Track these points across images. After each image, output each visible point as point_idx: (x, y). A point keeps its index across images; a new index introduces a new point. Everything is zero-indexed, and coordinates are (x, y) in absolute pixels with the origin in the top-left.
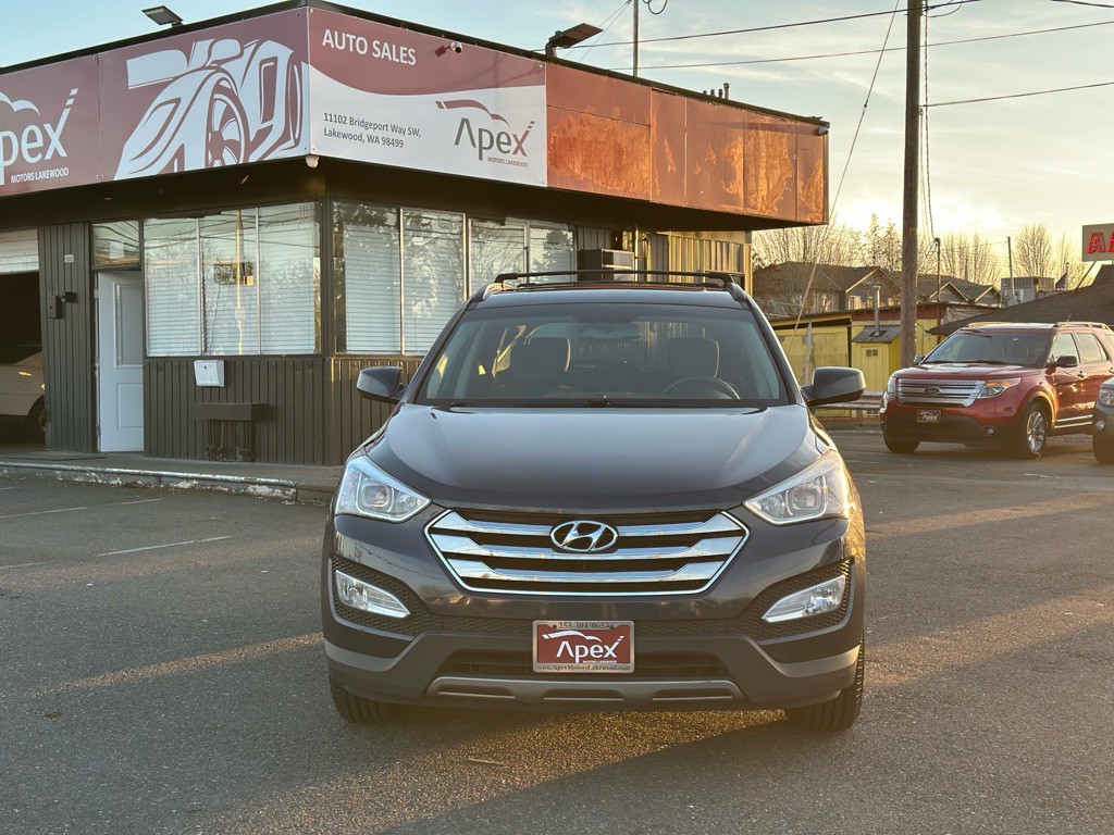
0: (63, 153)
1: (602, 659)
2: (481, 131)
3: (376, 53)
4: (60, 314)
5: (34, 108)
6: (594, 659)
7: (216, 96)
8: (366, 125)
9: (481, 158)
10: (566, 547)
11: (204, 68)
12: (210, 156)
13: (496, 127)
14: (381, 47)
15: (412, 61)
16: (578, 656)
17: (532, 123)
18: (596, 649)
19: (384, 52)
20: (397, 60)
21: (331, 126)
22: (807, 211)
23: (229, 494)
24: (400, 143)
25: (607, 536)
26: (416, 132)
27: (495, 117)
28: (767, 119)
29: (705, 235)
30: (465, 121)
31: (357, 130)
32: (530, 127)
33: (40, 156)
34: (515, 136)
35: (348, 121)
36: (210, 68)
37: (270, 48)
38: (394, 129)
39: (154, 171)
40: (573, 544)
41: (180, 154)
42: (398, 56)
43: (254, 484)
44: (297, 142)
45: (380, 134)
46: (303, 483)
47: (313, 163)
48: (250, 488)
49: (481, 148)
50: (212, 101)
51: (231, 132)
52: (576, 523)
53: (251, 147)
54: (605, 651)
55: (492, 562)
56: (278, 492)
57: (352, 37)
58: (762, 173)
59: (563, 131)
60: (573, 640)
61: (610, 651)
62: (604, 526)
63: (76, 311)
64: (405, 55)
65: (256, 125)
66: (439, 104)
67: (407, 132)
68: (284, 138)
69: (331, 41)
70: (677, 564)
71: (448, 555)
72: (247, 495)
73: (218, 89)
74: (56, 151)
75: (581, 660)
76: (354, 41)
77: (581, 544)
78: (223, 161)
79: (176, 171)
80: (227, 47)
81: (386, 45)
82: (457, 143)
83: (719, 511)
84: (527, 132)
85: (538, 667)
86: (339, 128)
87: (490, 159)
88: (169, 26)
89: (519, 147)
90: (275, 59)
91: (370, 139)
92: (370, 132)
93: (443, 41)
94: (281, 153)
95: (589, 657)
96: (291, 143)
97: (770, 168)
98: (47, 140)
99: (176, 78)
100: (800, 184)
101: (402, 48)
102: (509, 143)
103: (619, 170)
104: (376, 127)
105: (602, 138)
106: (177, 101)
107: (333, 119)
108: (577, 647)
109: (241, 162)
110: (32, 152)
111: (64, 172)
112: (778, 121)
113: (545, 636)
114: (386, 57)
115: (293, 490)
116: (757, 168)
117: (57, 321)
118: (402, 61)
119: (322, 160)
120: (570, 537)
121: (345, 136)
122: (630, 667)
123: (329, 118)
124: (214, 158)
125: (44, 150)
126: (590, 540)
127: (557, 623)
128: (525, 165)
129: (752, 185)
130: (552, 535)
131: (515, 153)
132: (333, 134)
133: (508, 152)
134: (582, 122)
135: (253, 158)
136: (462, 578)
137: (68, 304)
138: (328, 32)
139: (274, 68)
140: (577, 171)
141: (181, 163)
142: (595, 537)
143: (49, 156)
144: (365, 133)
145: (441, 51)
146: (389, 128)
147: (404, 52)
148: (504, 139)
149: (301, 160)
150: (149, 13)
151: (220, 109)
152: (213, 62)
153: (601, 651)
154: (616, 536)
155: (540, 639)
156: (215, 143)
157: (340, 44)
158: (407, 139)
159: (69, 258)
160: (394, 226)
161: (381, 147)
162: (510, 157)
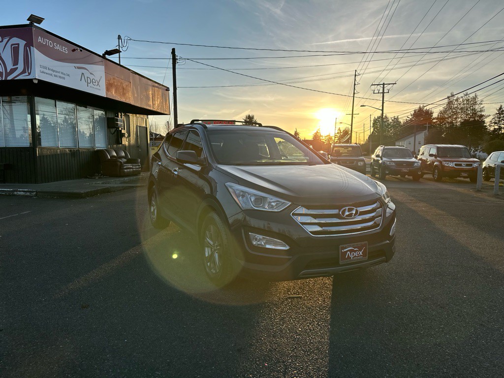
1: (359, 256)
2: (87, 77)
3: (56, 47)
6: (357, 257)
8: (53, 71)
9: (88, 86)
10: (345, 217)
13: (92, 77)
15: (67, 52)
16: (352, 256)
18: (357, 253)
19: (58, 47)
20: (62, 51)
21: (42, 70)
22: (166, 111)
23: (6, 195)
24: (64, 78)
26: (69, 75)
27: (91, 74)
28: (156, 85)
29: (138, 115)
30: (83, 74)
31: (50, 72)
32: (101, 78)
34: (97, 81)
35: (47, 69)
37: (15, 40)
38: (62, 73)
40: (347, 216)
42: (62, 49)
43: (17, 191)
44: (29, 74)
45: (58, 74)
46: (39, 190)
47: (36, 82)
48: (15, 193)
49: (88, 83)
52: (347, 208)
53: (8, 74)
55: (320, 225)
56: (28, 194)
57: (48, 41)
58: (156, 99)
59: (109, 81)
60: (351, 251)
61: (361, 253)
62: (355, 208)
64: (65, 50)
65: (10, 66)
66: (75, 67)
67: (66, 75)
68: (23, 72)
69: (41, 41)
71: (303, 224)
72: (15, 195)
75: (353, 258)
76: (48, 42)
77: (350, 215)
81: (58, 45)
82: (81, 80)
84: (100, 80)
85: (341, 262)
86: (44, 70)
87: (90, 87)
89: (98, 84)
90: (18, 44)
91: (55, 76)
92: (55, 73)
93: (76, 47)
94: (21, 77)
95: (355, 256)
96: (27, 74)
97: (158, 98)
100: (164, 104)
101: (63, 47)
102: (95, 82)
103: (124, 94)
104: (56, 72)
105: (119, 84)
107: (43, 67)
112: (158, 86)
113: (343, 251)
114: (59, 49)
115: (35, 193)
116: (155, 98)
119: (39, 81)
120: (346, 213)
121: (47, 74)
122: (367, 257)
123: (41, 67)
126: (352, 214)
127: (346, 245)
128: (100, 89)
129: (154, 102)
130: (340, 213)
131: (97, 86)
132: (43, 72)
133: (95, 85)
134: (114, 79)
136: (310, 232)
138: (40, 37)
139: (18, 47)
140: (113, 93)
142: (353, 212)
144: (53, 73)
145: (74, 50)
148: (94, 81)
149: (31, 80)
153: (359, 253)
154: (359, 211)
155: (341, 252)
157: (44, 42)
158: (66, 77)
160: (54, 106)
161: (58, 78)
162: (95, 87)
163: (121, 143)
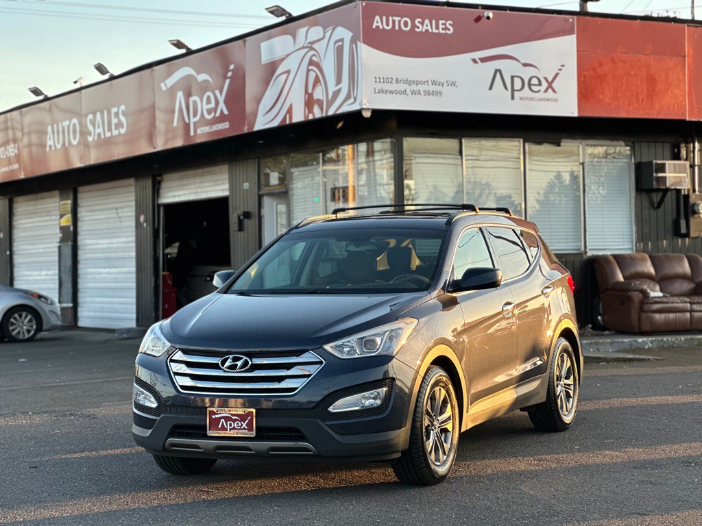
0: (226, 112)
1: (241, 429)
2: (512, 78)
3: (418, 28)
4: (241, 228)
5: (209, 79)
6: (236, 429)
7: (311, 67)
8: (409, 83)
9: (513, 98)
10: (225, 369)
11: (303, 48)
12: (307, 111)
13: (527, 73)
14: (422, 23)
15: (449, 30)
16: (229, 428)
17: (563, 66)
18: (238, 424)
19: (425, 26)
20: (437, 31)
21: (380, 86)
24: (439, 93)
25: (246, 363)
26: (453, 84)
27: (525, 65)
30: (497, 71)
31: (402, 87)
32: (560, 70)
33: (213, 114)
34: (546, 79)
35: (394, 81)
36: (307, 47)
37: (340, 32)
38: (434, 83)
39: (275, 124)
40: (229, 367)
41: (290, 111)
42: (437, 28)
44: (355, 99)
45: (421, 88)
47: (367, 114)
49: (513, 90)
50: (308, 71)
51: (319, 94)
52: (231, 356)
53: (330, 104)
54: (242, 425)
55: (193, 377)
57: (397, 19)
59: (594, 69)
60: (226, 419)
61: (244, 425)
62: (245, 358)
63: (250, 224)
64: (444, 27)
65: (332, 88)
66: (474, 61)
67: (445, 84)
68: (348, 97)
69: (380, 24)
70: (280, 379)
71: (176, 374)
73: (311, 63)
74: (222, 111)
75: (230, 430)
76: (400, 22)
77: (233, 367)
78: (314, 115)
79: (288, 122)
80: (316, 32)
81: (427, 21)
82: (491, 88)
83: (307, 351)
84: (557, 74)
85: (210, 433)
86: (387, 87)
87: (521, 99)
88: (283, 18)
89: (550, 87)
90: (342, 40)
91: (413, 93)
92: (414, 87)
93: (480, 12)
94: (347, 108)
95: (234, 428)
96: (352, 100)
98: (217, 103)
99: (288, 55)
101: (441, 22)
102: (540, 84)
104: (418, 83)
105: (634, 71)
106: (288, 72)
107: (382, 80)
108: (228, 423)
109: (324, 115)
110: (209, 112)
111: (226, 125)
113: (213, 417)
114: (427, 30)
117: (239, 233)
118: (441, 31)
119: (374, 112)
120: (227, 364)
121: (391, 92)
122: (253, 434)
123: (378, 80)
124: (309, 112)
125: (215, 109)
126: (237, 365)
127: (219, 409)
128: (556, 100)
130: (220, 363)
131: (546, 91)
132: (381, 91)
133: (539, 91)
134: (613, 60)
135: (331, 113)
136: (179, 386)
137: (246, 221)
138: (377, 18)
139: (342, 46)
141: (291, 118)
142: (239, 363)
143: (218, 114)
144: (409, 88)
145: (478, 19)
146: (430, 83)
147: (443, 24)
148: (535, 81)
149: (358, 113)
150: (270, 10)
151: (312, 76)
152: (309, 43)
153: (240, 425)
154: (250, 363)
155: (210, 418)
156: (310, 102)
157: (388, 25)
158: (446, 90)
159: (246, 185)
160: (457, 153)
161: (422, 97)
162: (541, 95)
163: (687, 235)
